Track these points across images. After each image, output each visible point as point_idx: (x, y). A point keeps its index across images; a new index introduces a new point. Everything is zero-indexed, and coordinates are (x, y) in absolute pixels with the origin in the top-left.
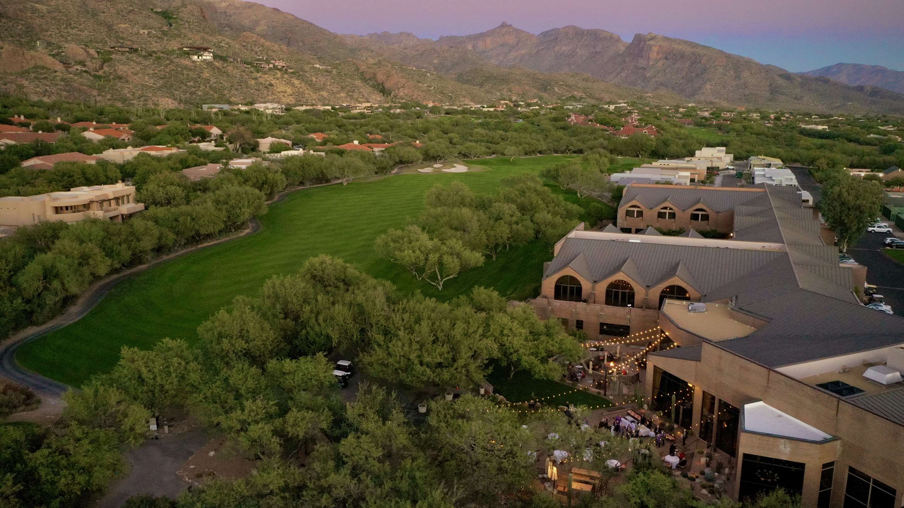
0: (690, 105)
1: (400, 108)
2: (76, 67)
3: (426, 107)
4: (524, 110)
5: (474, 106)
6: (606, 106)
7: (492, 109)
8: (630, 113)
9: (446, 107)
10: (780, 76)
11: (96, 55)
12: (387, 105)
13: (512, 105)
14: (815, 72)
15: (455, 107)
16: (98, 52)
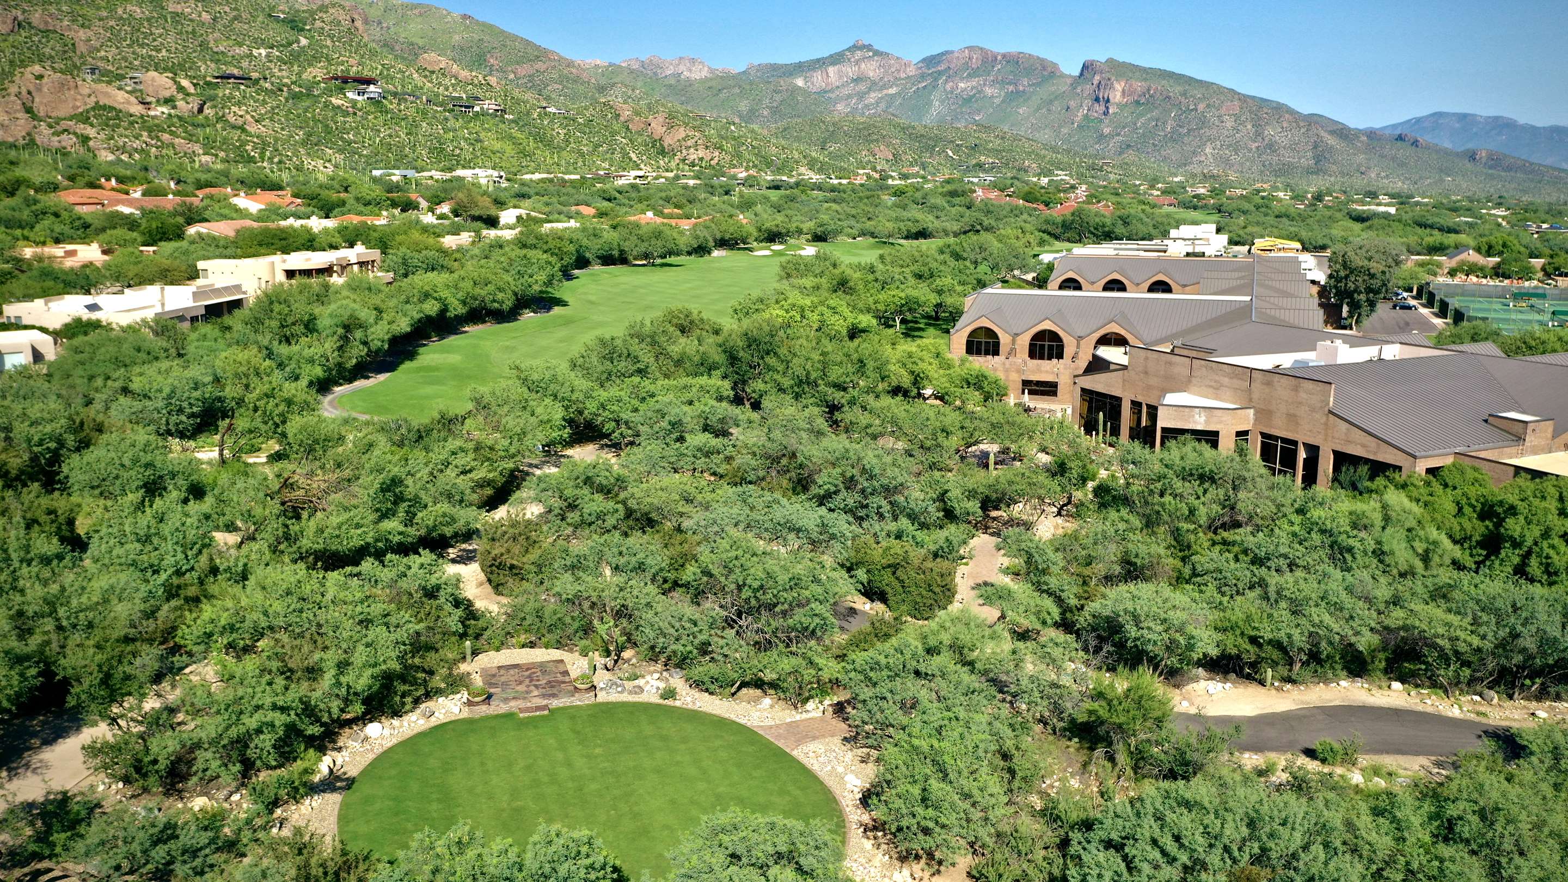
0: (1176, 179)
1: (694, 178)
2: (160, 109)
3: (734, 177)
4: (897, 182)
5: (815, 177)
6: (1035, 179)
7: (844, 181)
8: (1073, 187)
9: (769, 178)
10: (1332, 133)
11: (192, 90)
12: (671, 175)
13: (877, 176)
14: (1394, 126)
15: (784, 178)
16: (195, 85)
